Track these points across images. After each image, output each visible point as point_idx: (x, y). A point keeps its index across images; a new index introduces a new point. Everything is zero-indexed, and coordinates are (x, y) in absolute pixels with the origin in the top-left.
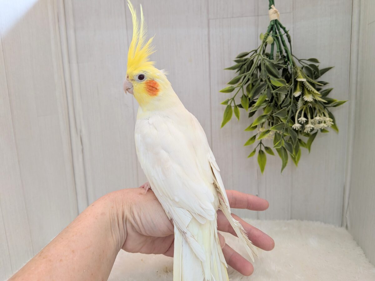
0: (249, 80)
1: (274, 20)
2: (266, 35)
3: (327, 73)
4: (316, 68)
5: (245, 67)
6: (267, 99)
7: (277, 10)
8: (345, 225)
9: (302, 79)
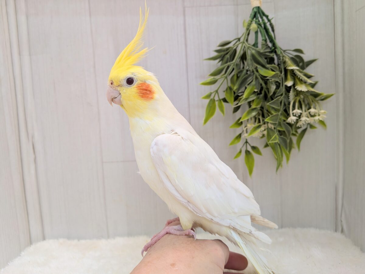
0: (233, 69)
1: (256, 7)
2: (250, 22)
3: (311, 66)
4: (301, 58)
5: (228, 56)
6: (256, 90)
8: (340, 229)
9: (294, 67)
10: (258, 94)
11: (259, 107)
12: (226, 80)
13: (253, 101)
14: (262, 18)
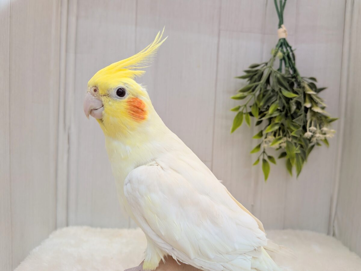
5: (256, 77)
6: (279, 108)
7: (287, 30)
9: (311, 92)
10: (281, 112)
11: (280, 122)
12: (254, 97)
13: (275, 117)
14: (286, 48)
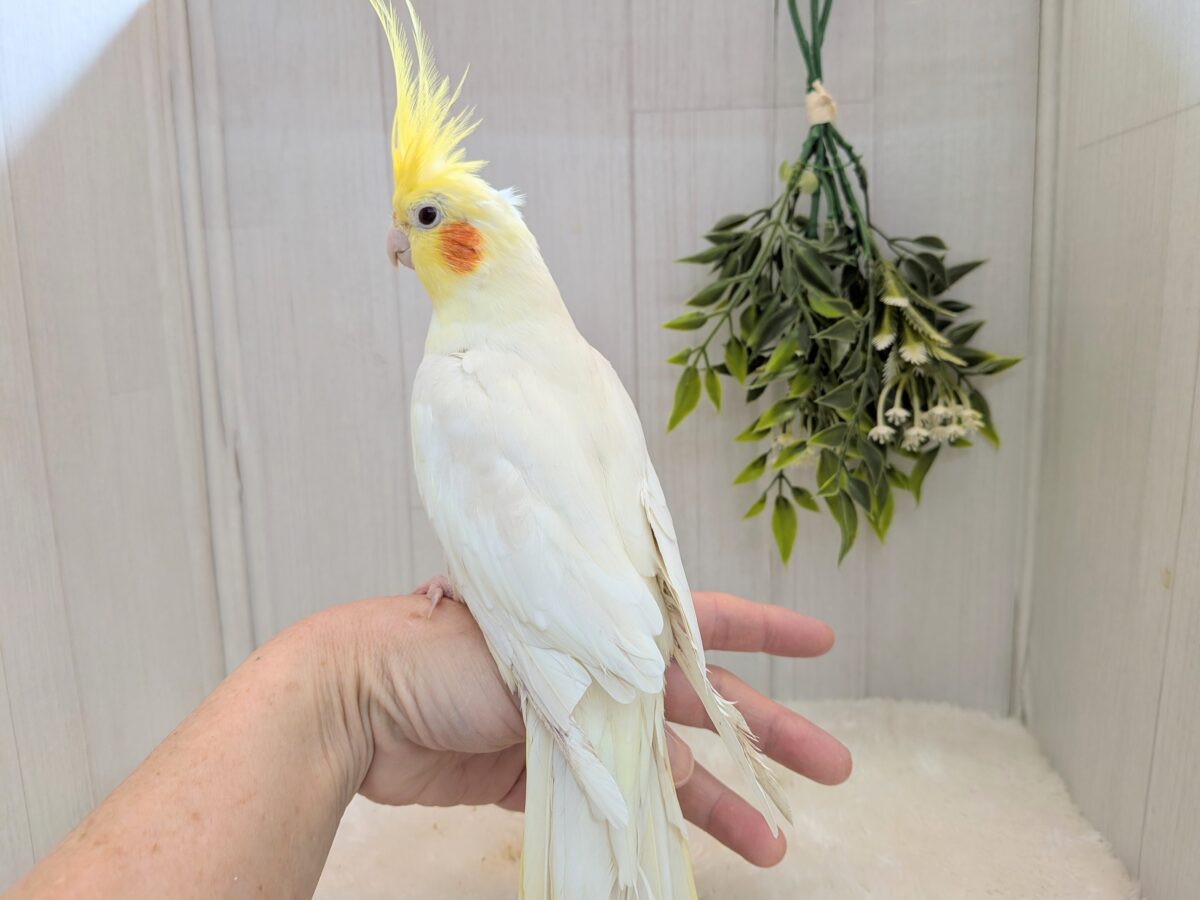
0: (747, 294)
1: (819, 125)
2: (798, 168)
3: (968, 279)
4: (936, 263)
5: (738, 256)
6: (799, 353)
7: (830, 96)
8: (1018, 713)
10: (806, 362)
11: (803, 395)
12: (727, 321)
14: (834, 152)
